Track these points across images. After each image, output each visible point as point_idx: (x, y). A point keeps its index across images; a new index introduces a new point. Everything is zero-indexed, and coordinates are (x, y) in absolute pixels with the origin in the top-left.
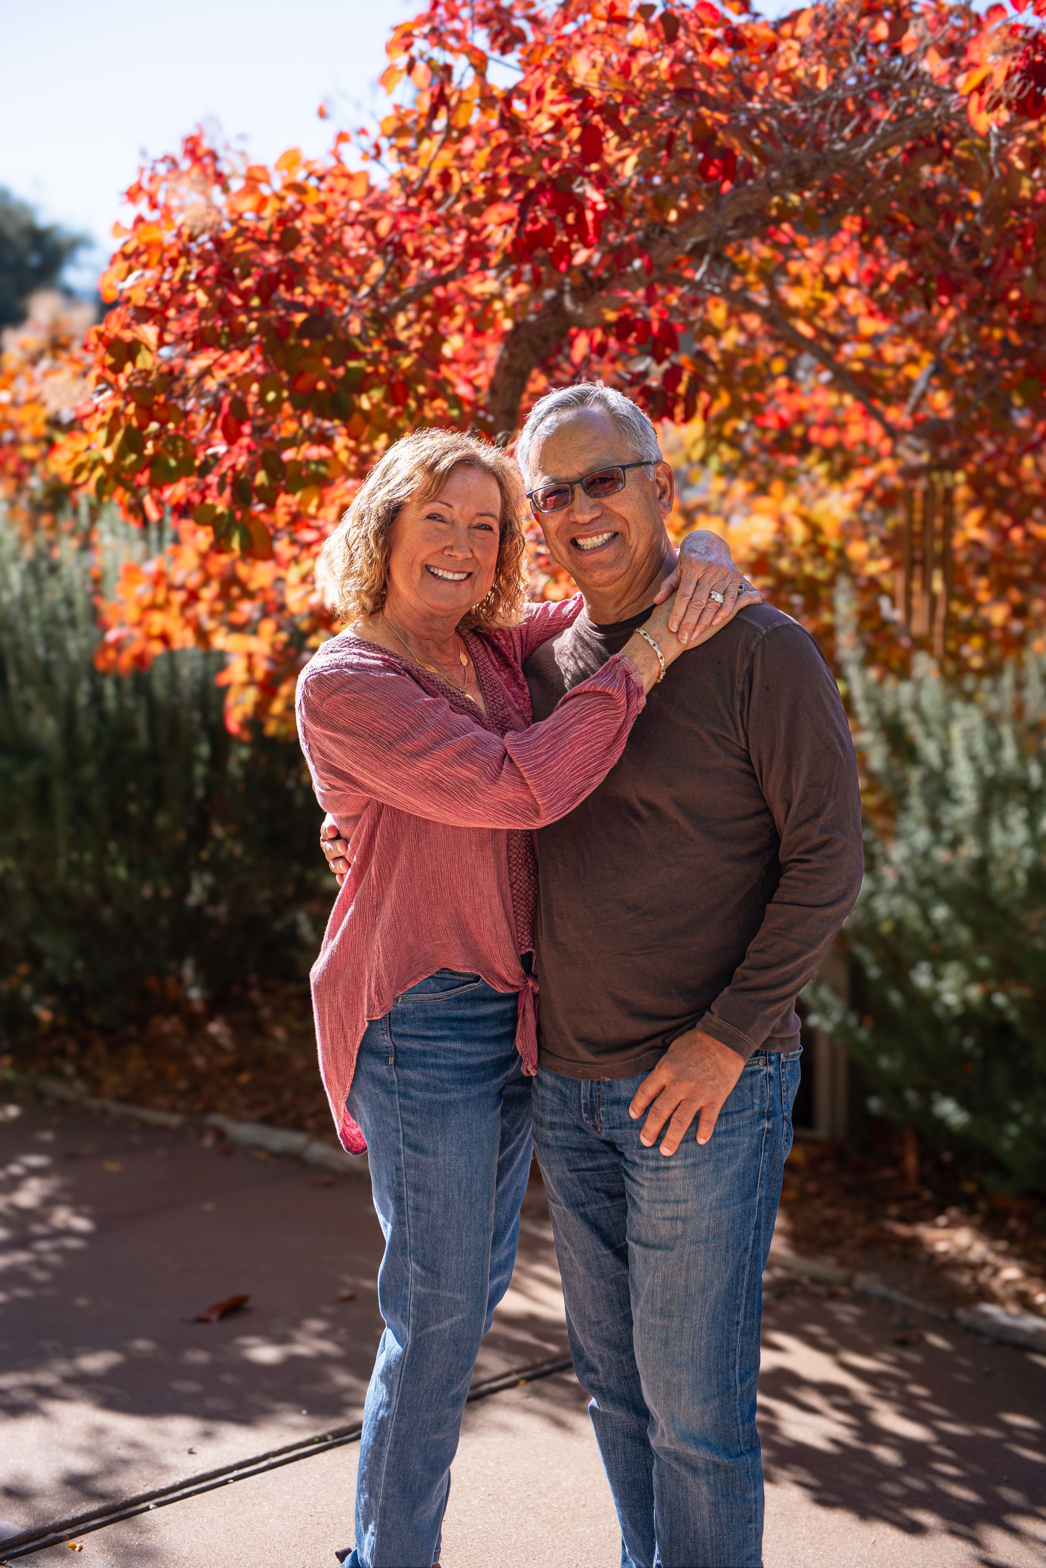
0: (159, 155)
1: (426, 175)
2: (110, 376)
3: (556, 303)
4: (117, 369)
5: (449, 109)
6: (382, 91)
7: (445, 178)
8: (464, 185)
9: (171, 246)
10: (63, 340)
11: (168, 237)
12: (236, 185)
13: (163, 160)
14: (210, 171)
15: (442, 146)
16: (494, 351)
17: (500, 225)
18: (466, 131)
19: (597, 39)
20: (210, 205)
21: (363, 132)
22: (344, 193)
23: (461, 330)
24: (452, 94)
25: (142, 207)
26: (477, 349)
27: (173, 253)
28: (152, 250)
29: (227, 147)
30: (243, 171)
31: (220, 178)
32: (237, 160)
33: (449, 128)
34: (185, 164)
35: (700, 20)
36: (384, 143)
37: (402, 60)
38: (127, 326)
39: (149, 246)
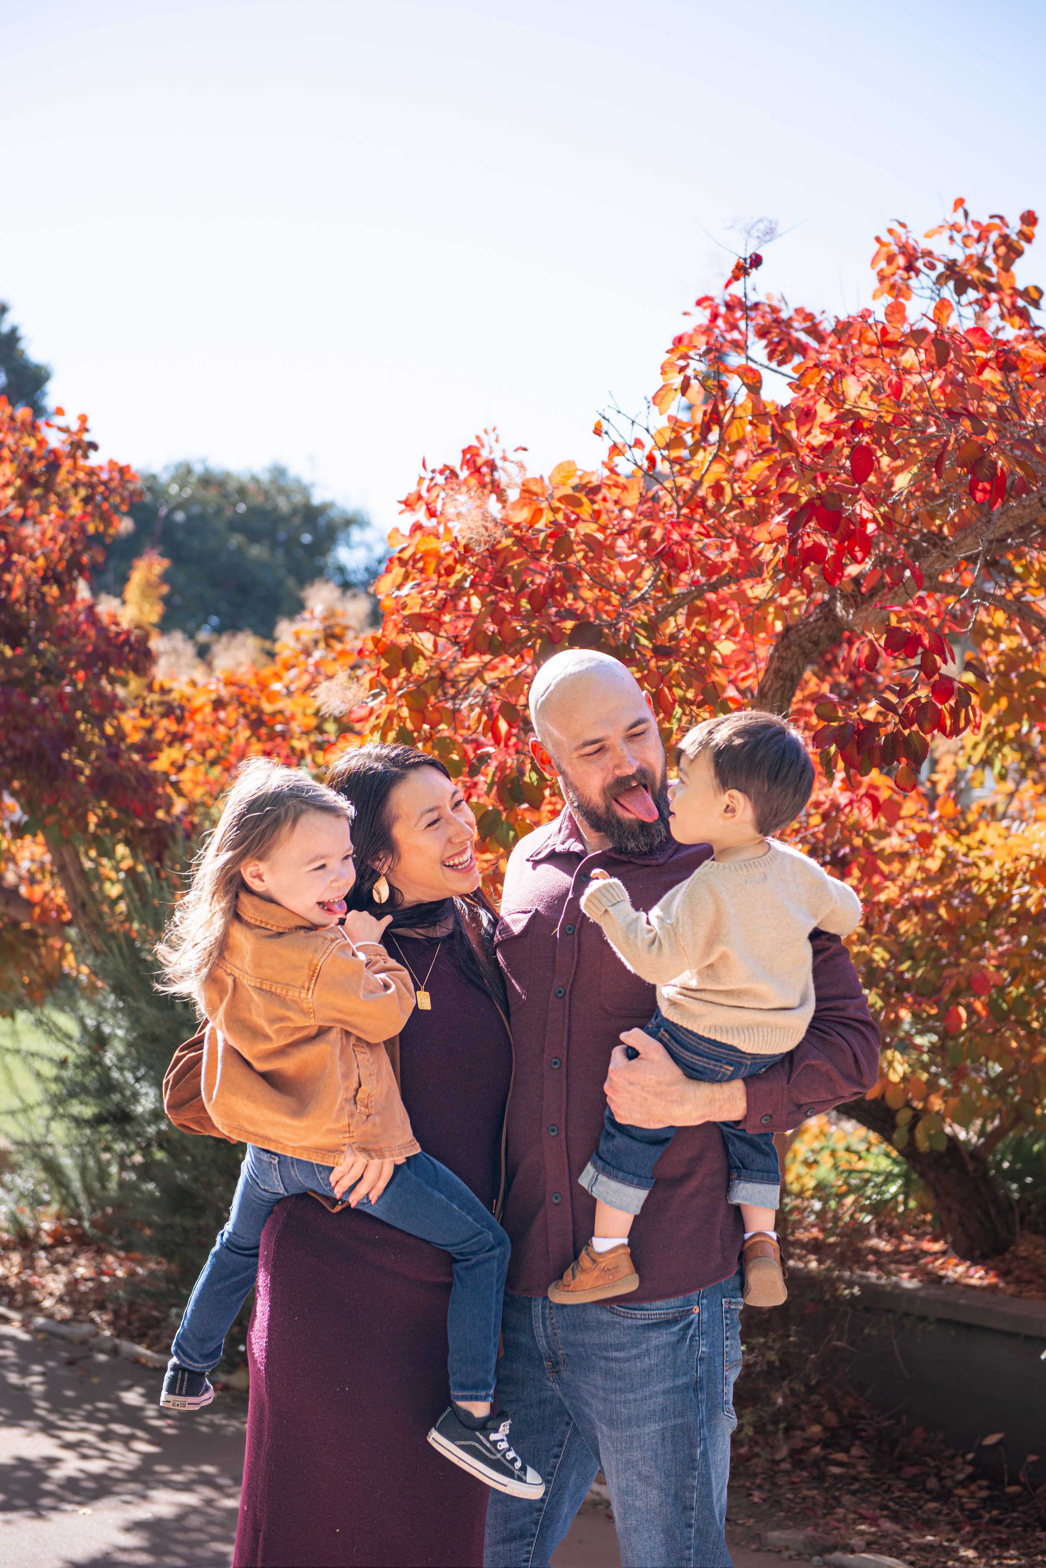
0: (440, 466)
1: (697, 485)
2: (383, 680)
3: (827, 608)
4: (391, 674)
5: (721, 428)
6: (655, 409)
7: (717, 490)
8: (735, 497)
9: (449, 554)
10: (337, 630)
11: (444, 547)
12: (513, 495)
13: (441, 472)
14: (488, 479)
15: (716, 458)
16: (764, 652)
17: (770, 542)
18: (740, 444)
19: (867, 362)
20: (485, 516)
21: (638, 443)
22: (616, 502)
23: (732, 633)
24: (726, 411)
25: (421, 515)
26: (749, 652)
27: (450, 561)
28: (429, 559)
29: (504, 459)
30: (519, 480)
31: (497, 490)
32: (513, 469)
33: (722, 440)
34: (464, 474)
35: (970, 344)
36: (657, 454)
37: (677, 380)
38: (402, 631)
39: (425, 555)
